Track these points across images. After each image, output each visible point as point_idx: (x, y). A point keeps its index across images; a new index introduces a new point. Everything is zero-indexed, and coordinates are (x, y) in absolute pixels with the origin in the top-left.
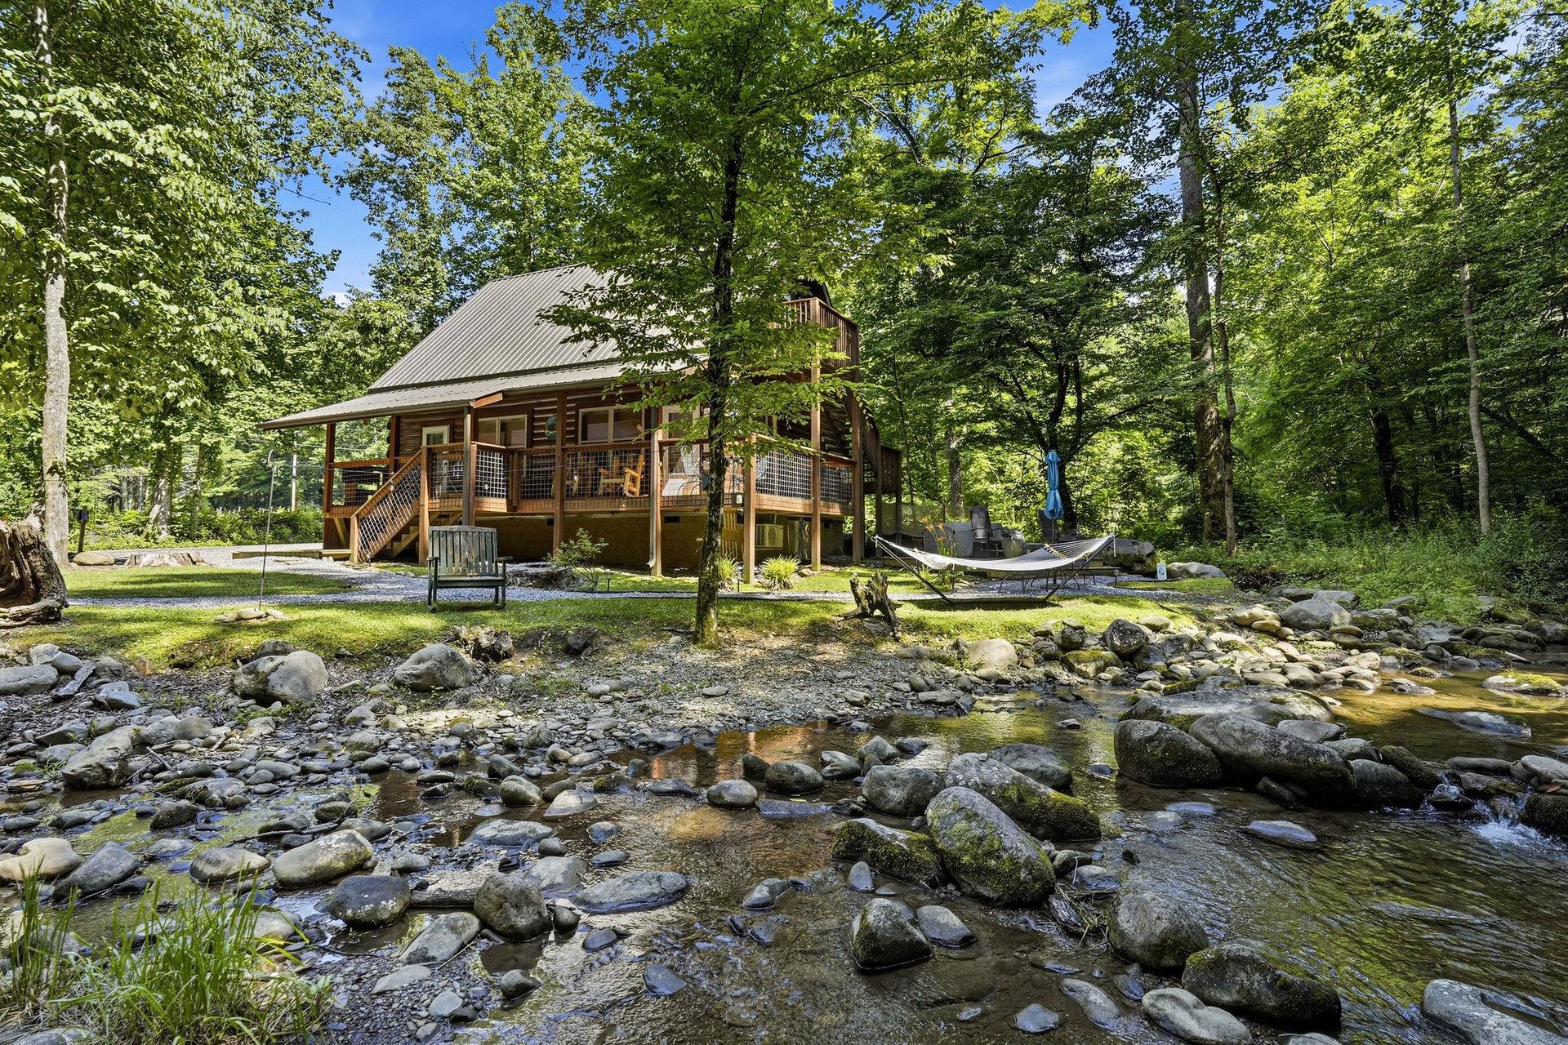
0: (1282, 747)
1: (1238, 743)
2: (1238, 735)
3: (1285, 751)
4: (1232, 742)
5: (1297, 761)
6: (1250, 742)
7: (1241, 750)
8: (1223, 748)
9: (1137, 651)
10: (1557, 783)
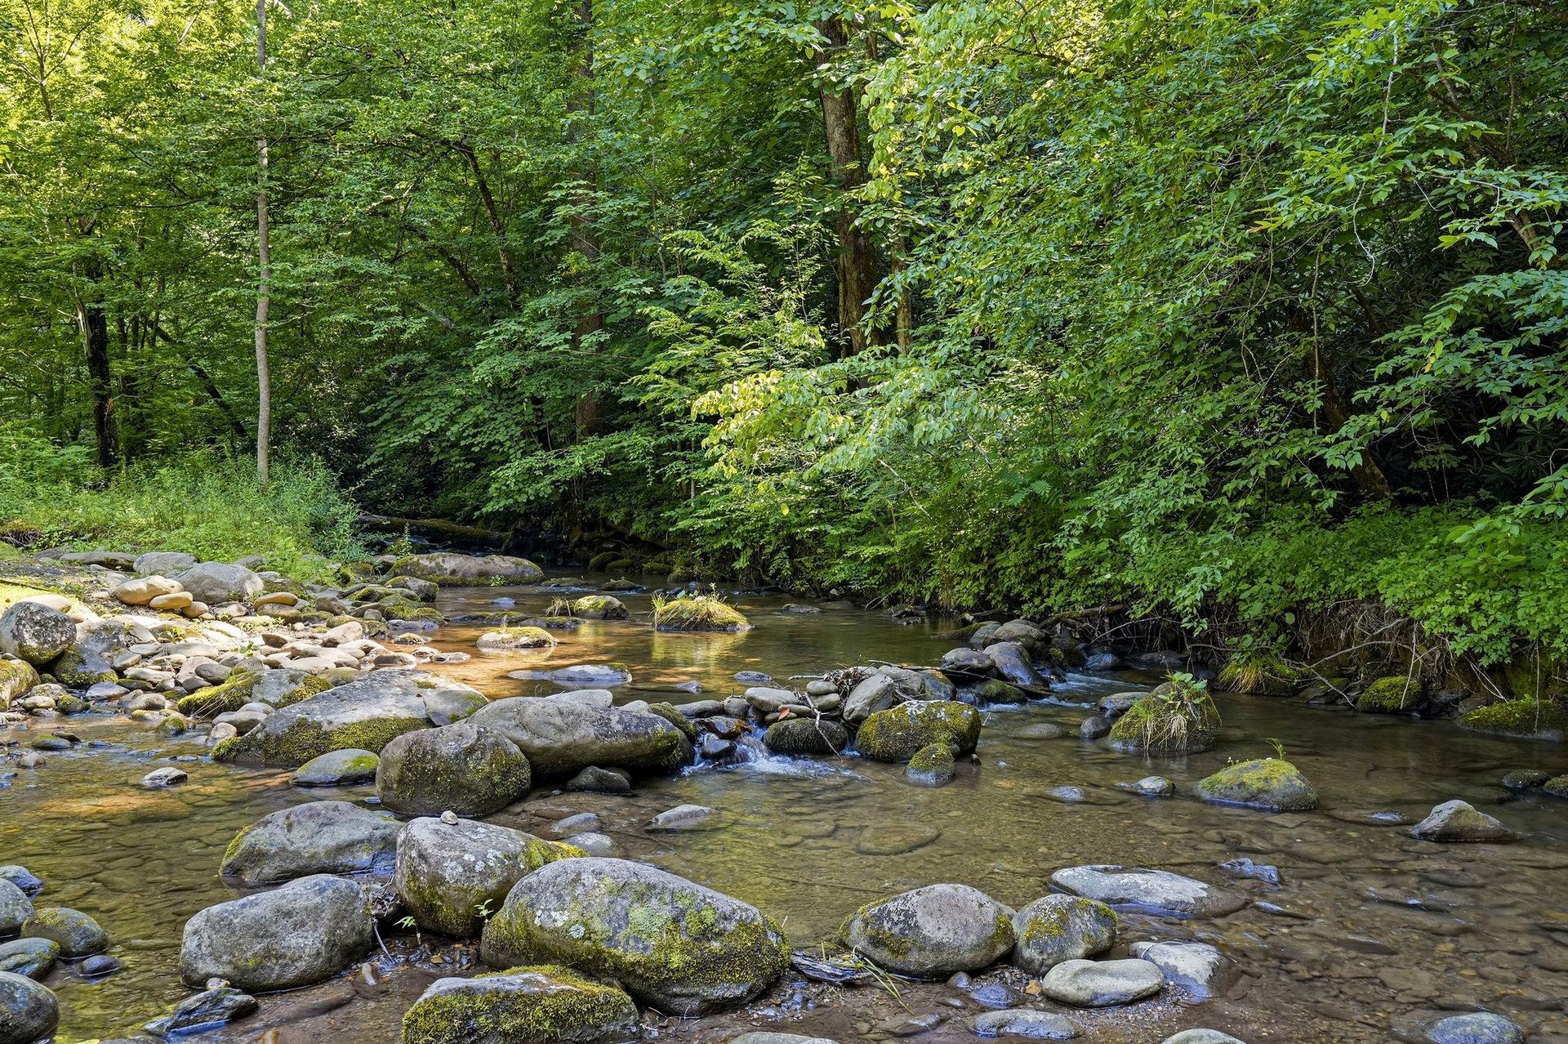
0: (613, 723)
1: (561, 730)
2: (558, 720)
3: (619, 727)
4: (552, 731)
5: (636, 736)
6: (574, 726)
7: (566, 739)
8: (538, 743)
9: (61, 656)
10: (784, 709)
